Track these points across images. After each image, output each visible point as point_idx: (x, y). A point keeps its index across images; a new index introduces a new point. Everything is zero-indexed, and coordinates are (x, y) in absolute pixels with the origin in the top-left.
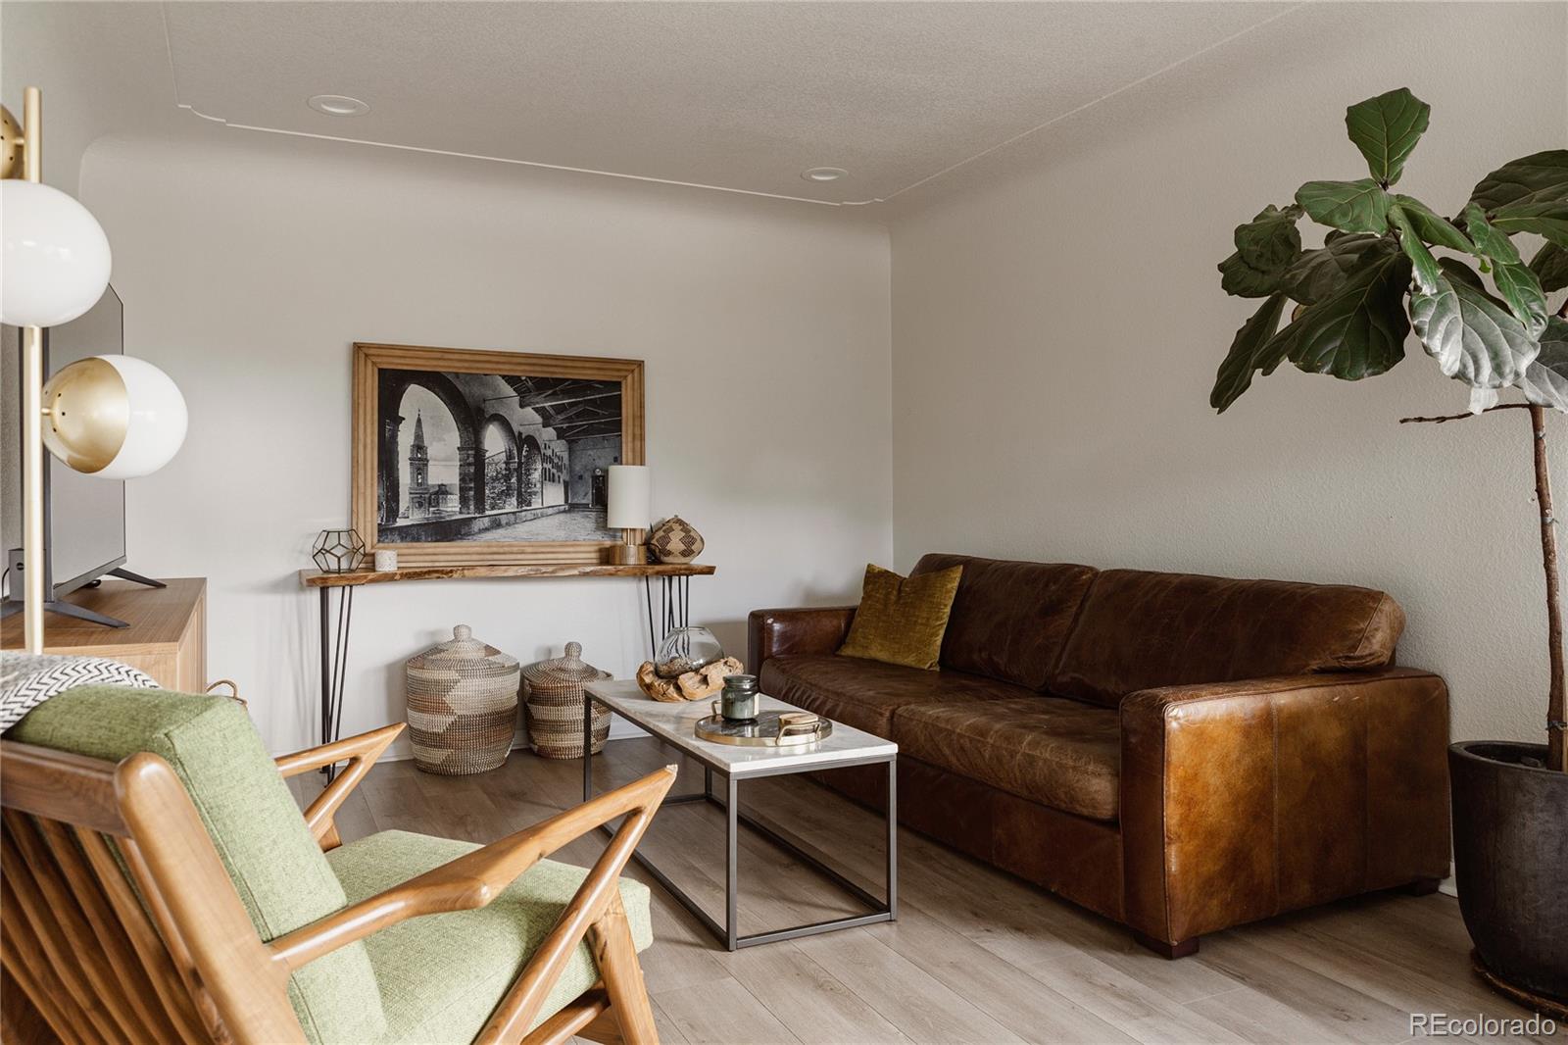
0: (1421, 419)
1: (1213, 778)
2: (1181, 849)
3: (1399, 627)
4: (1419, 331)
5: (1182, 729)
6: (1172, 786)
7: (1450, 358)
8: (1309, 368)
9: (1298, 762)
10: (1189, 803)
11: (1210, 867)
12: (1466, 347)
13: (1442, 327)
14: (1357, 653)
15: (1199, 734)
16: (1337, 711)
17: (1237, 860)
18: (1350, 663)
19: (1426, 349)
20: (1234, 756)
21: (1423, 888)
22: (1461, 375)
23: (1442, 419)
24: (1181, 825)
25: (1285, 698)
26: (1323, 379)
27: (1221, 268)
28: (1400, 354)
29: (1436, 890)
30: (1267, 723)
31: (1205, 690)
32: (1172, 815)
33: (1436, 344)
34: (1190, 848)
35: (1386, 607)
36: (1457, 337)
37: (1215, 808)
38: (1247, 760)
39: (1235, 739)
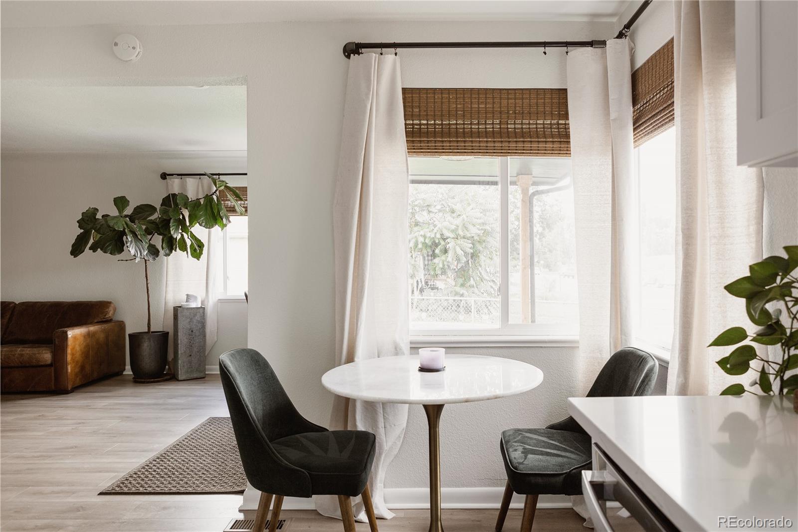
0: (122, 260)
1: (78, 348)
2: (71, 366)
3: (115, 310)
4: (127, 247)
5: (72, 337)
6: (69, 351)
7: (133, 252)
8: (105, 252)
9: (95, 343)
10: (73, 354)
11: (77, 370)
12: (135, 250)
13: (131, 246)
14: (107, 317)
15: (75, 338)
16: (103, 331)
17: (82, 368)
18: (104, 320)
19: (129, 250)
20: (82, 343)
21: (119, 373)
22: (134, 255)
23: (127, 260)
24: (71, 360)
25: (92, 328)
26: (108, 255)
27: (78, 222)
28: (123, 250)
29: (122, 374)
30: (89, 335)
31: (75, 328)
32: (69, 358)
33: (131, 250)
34: (73, 366)
35: (112, 305)
36: (134, 248)
37: (78, 355)
38: (84, 344)
39: (82, 338)
